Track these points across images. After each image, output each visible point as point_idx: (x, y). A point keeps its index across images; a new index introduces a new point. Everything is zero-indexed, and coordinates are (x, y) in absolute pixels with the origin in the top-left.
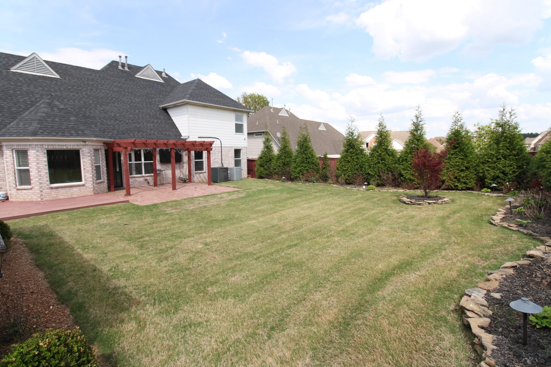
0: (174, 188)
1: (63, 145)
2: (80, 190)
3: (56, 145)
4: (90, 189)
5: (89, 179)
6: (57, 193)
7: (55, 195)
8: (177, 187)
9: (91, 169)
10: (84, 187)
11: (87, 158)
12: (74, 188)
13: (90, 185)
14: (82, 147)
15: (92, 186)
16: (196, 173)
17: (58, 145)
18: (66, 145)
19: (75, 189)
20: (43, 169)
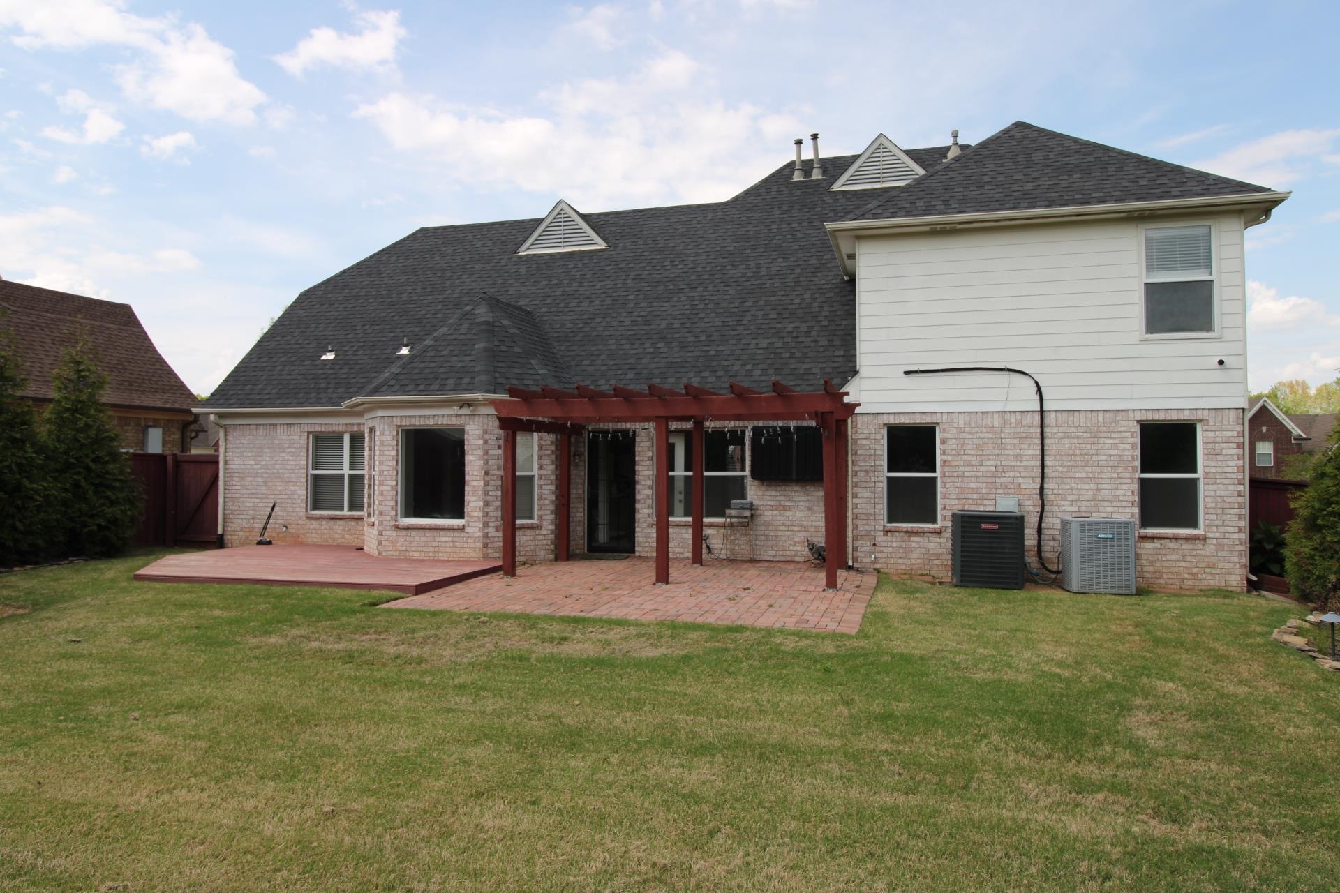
0: (663, 576)
1: (429, 417)
2: (453, 542)
3: (415, 416)
4: (475, 542)
5: (476, 514)
6: (407, 543)
7: (404, 548)
8: (674, 573)
9: (482, 483)
10: (463, 535)
11: (475, 452)
12: (441, 533)
13: (476, 530)
14: (467, 419)
15: (481, 534)
16: (886, 532)
17: (420, 416)
18: (434, 416)
19: (445, 538)
20: (388, 478)
